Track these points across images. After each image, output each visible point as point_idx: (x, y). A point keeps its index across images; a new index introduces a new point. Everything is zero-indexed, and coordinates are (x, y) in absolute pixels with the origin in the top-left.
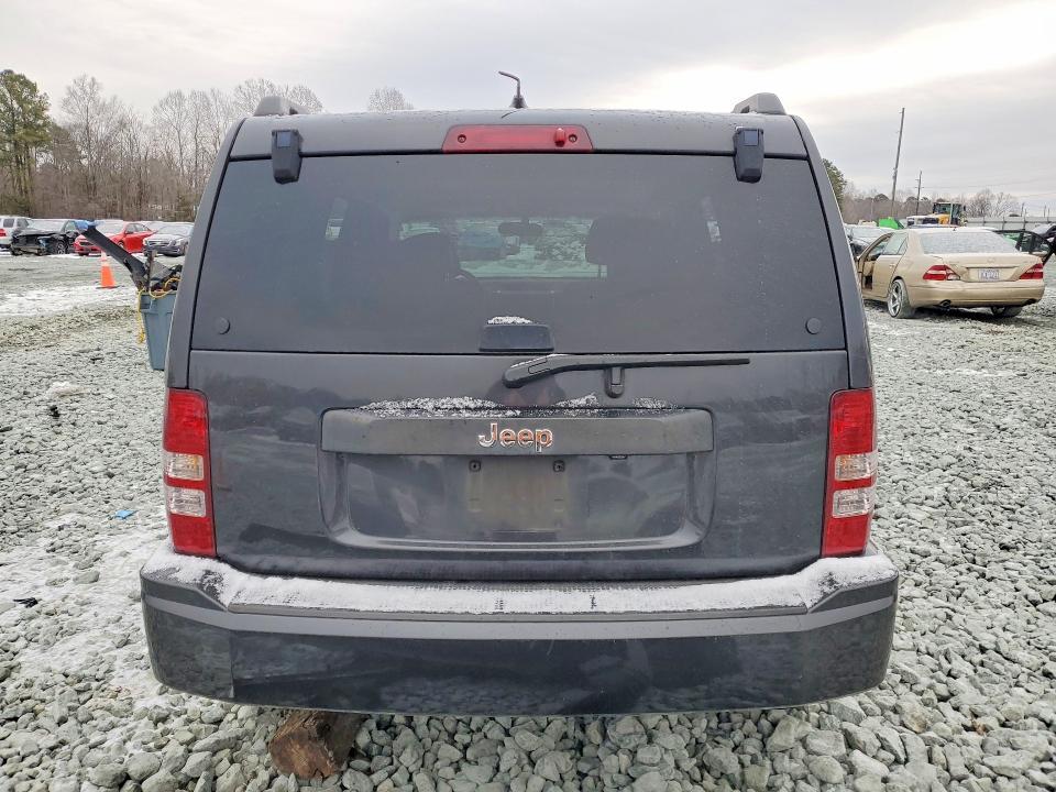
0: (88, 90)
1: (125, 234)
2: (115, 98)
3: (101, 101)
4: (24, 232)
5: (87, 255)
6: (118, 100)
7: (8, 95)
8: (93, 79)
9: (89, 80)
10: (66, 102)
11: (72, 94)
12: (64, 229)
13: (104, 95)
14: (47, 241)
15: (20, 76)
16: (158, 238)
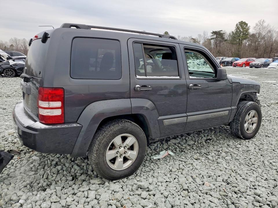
0: (262, 23)
1: (246, 62)
2: (268, 24)
3: (264, 26)
4: (222, 61)
5: (235, 67)
6: (269, 25)
7: (240, 27)
8: (264, 20)
9: (262, 21)
10: (255, 27)
11: (257, 25)
12: (231, 60)
13: (265, 24)
14: (227, 63)
15: (244, 22)
16: (254, 63)
